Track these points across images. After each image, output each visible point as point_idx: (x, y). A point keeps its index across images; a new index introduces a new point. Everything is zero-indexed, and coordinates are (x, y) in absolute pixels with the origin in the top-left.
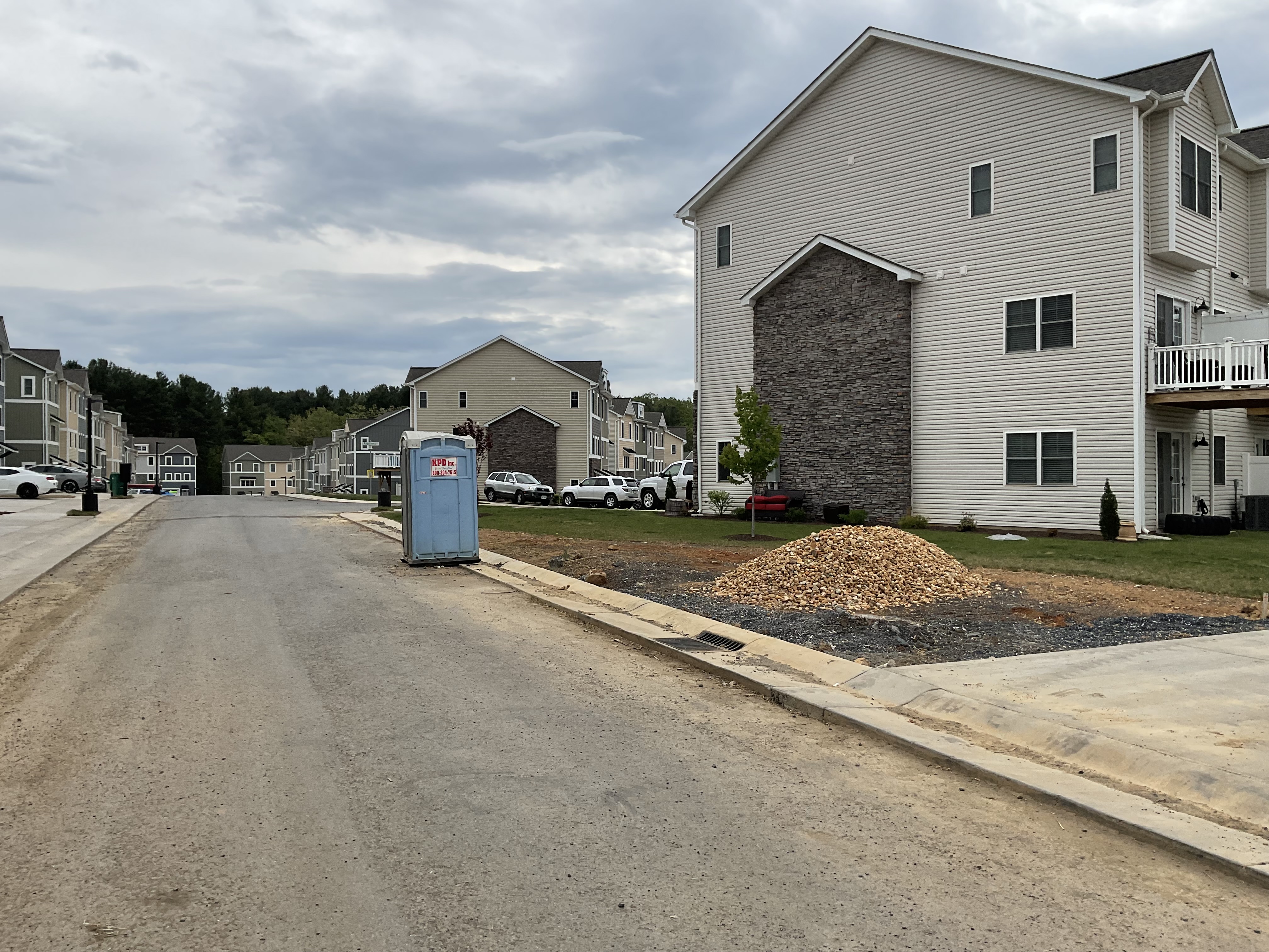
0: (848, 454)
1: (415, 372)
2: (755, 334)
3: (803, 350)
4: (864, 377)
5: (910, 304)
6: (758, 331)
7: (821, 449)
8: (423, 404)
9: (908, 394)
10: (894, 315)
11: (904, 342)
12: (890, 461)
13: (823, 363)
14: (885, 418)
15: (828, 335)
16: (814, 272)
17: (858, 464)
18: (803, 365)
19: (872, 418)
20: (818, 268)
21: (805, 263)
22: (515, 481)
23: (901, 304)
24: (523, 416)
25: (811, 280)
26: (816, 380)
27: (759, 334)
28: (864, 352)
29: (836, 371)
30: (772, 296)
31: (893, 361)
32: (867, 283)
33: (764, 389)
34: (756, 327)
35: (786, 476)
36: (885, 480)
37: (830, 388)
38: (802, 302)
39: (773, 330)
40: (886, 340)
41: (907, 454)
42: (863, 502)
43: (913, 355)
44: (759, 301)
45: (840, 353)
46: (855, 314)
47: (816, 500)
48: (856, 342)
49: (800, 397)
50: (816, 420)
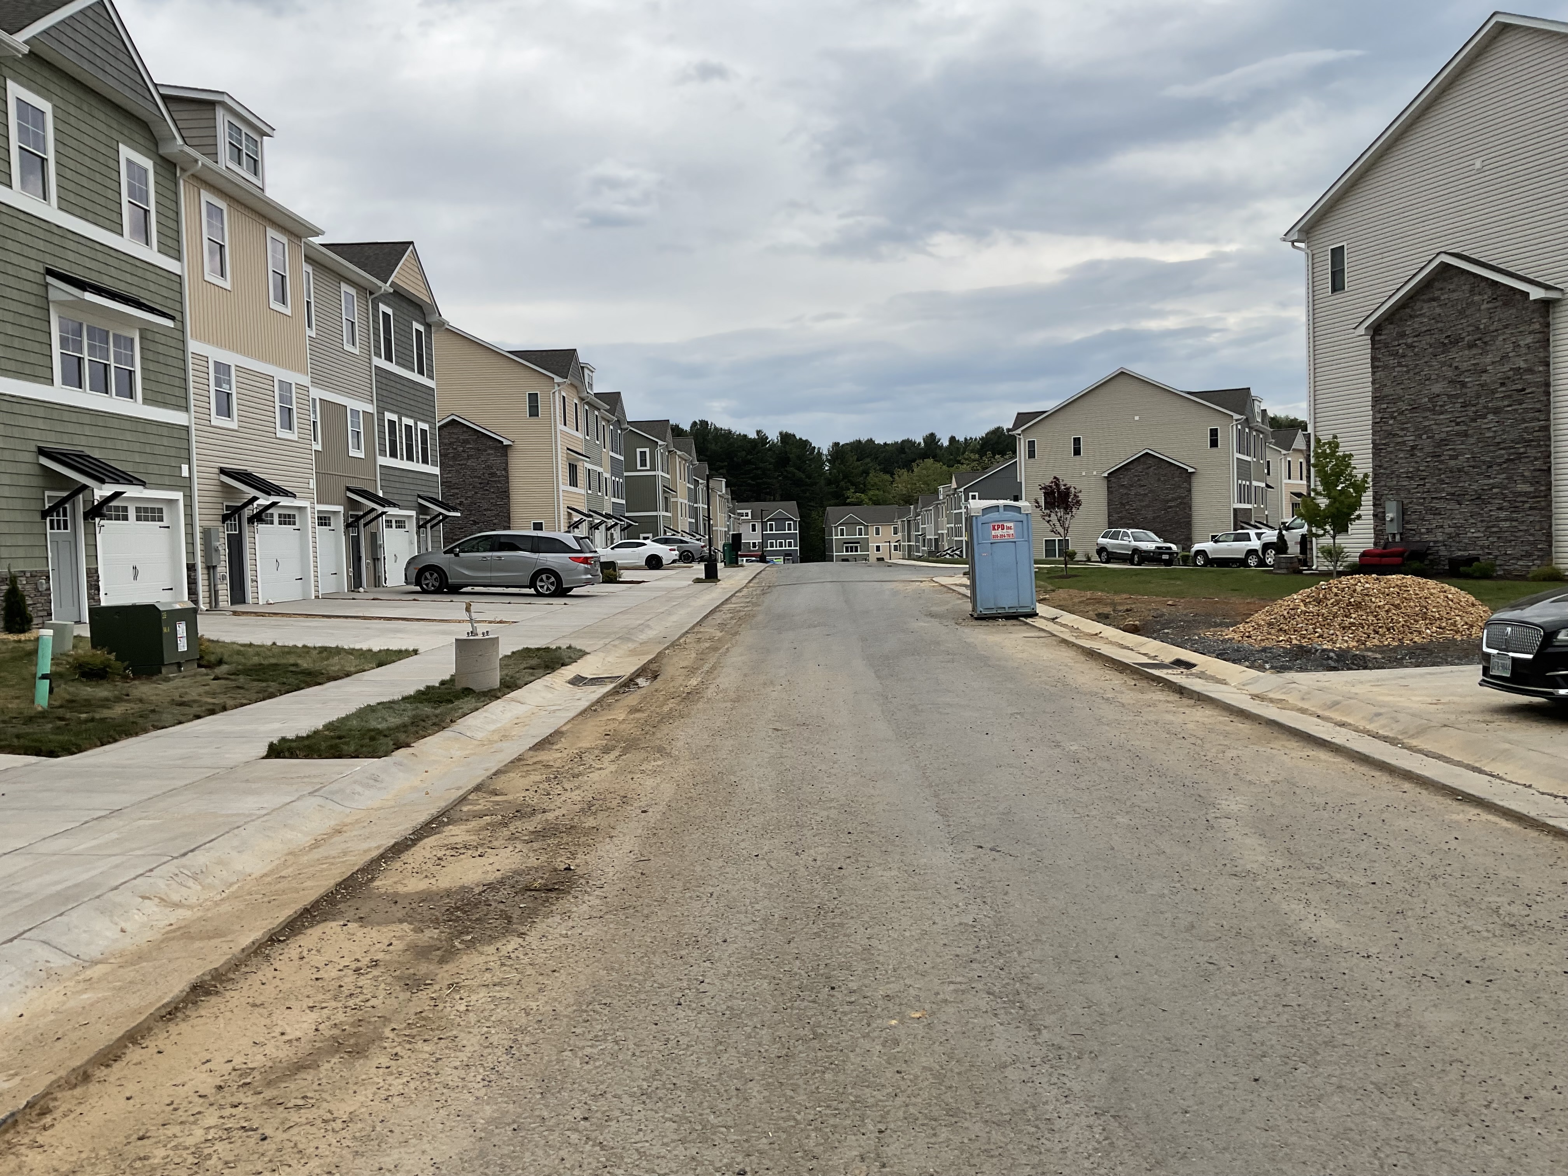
0: (1478, 498)
1: (1022, 419)
2: (1373, 367)
3: (1426, 383)
4: (1496, 411)
5: (1548, 325)
6: (1377, 364)
7: (1448, 494)
8: (1032, 454)
9: (1547, 428)
10: (1529, 340)
11: (1541, 369)
12: (1527, 506)
13: (1449, 396)
14: (1519, 456)
15: (1455, 364)
17: (1490, 510)
18: (1426, 400)
19: (1506, 457)
20: (1442, 289)
21: (1427, 285)
22: (1131, 539)
23: (1537, 326)
24: (1150, 461)
25: (1435, 304)
26: (1442, 417)
27: (1378, 367)
28: (1495, 382)
29: (1464, 405)
30: (1391, 323)
32: (1497, 304)
33: (1384, 428)
34: (1373, 359)
35: (1409, 526)
36: (1521, 528)
37: (1458, 424)
38: (1425, 329)
39: (1392, 362)
40: (1520, 368)
41: (1546, 496)
42: (1496, 553)
43: (1552, 383)
44: (1376, 330)
45: (1469, 385)
46: (1485, 340)
47: (1443, 551)
48: (1485, 371)
49: (1424, 437)
50: (1441, 462)
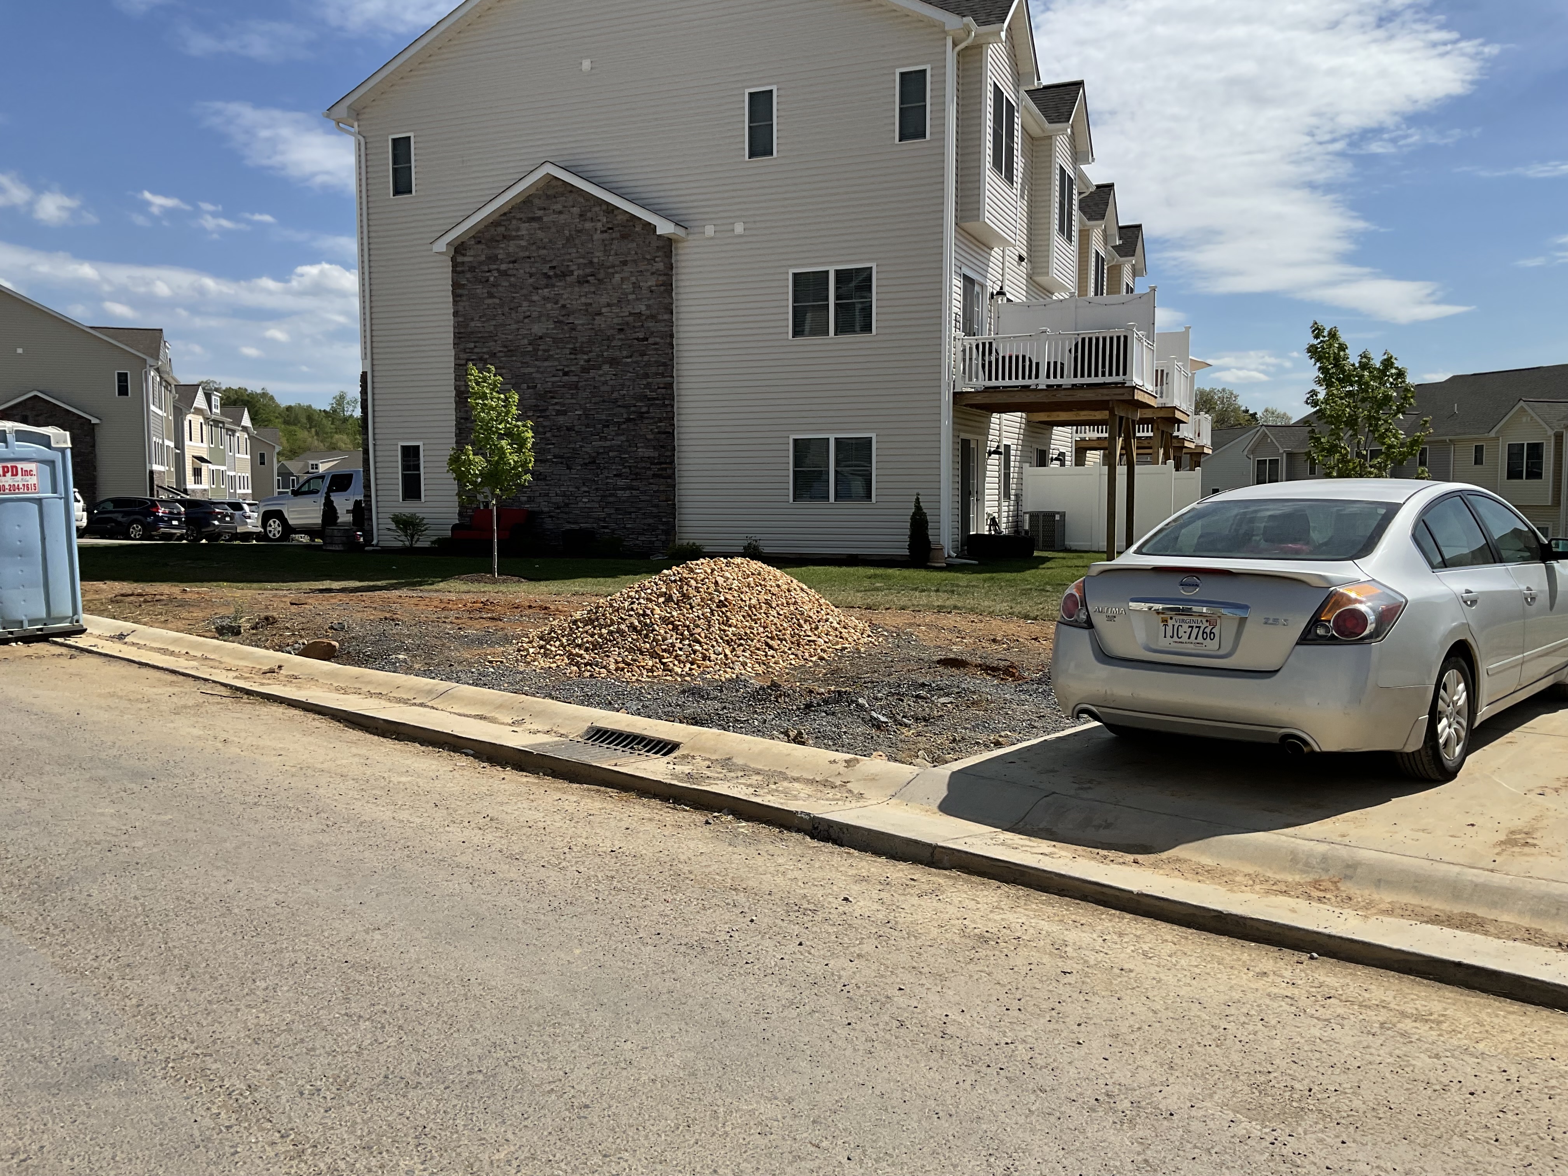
0: (592, 463)
2: (455, 295)
4: (613, 362)
5: (671, 267)
6: (460, 291)
9: (670, 386)
10: (652, 282)
11: (664, 317)
12: (649, 473)
13: (555, 340)
14: (641, 416)
17: (607, 478)
18: (526, 341)
19: (625, 416)
20: (545, 209)
21: (528, 201)
23: (660, 266)
26: (546, 364)
27: (461, 296)
28: (612, 328)
29: (574, 351)
30: (479, 243)
31: (651, 340)
32: (614, 235)
34: (456, 285)
36: (643, 498)
38: (523, 254)
39: (481, 291)
40: (641, 314)
41: (669, 463)
43: (675, 336)
44: (458, 248)
45: (579, 328)
46: (599, 276)
47: (549, 524)
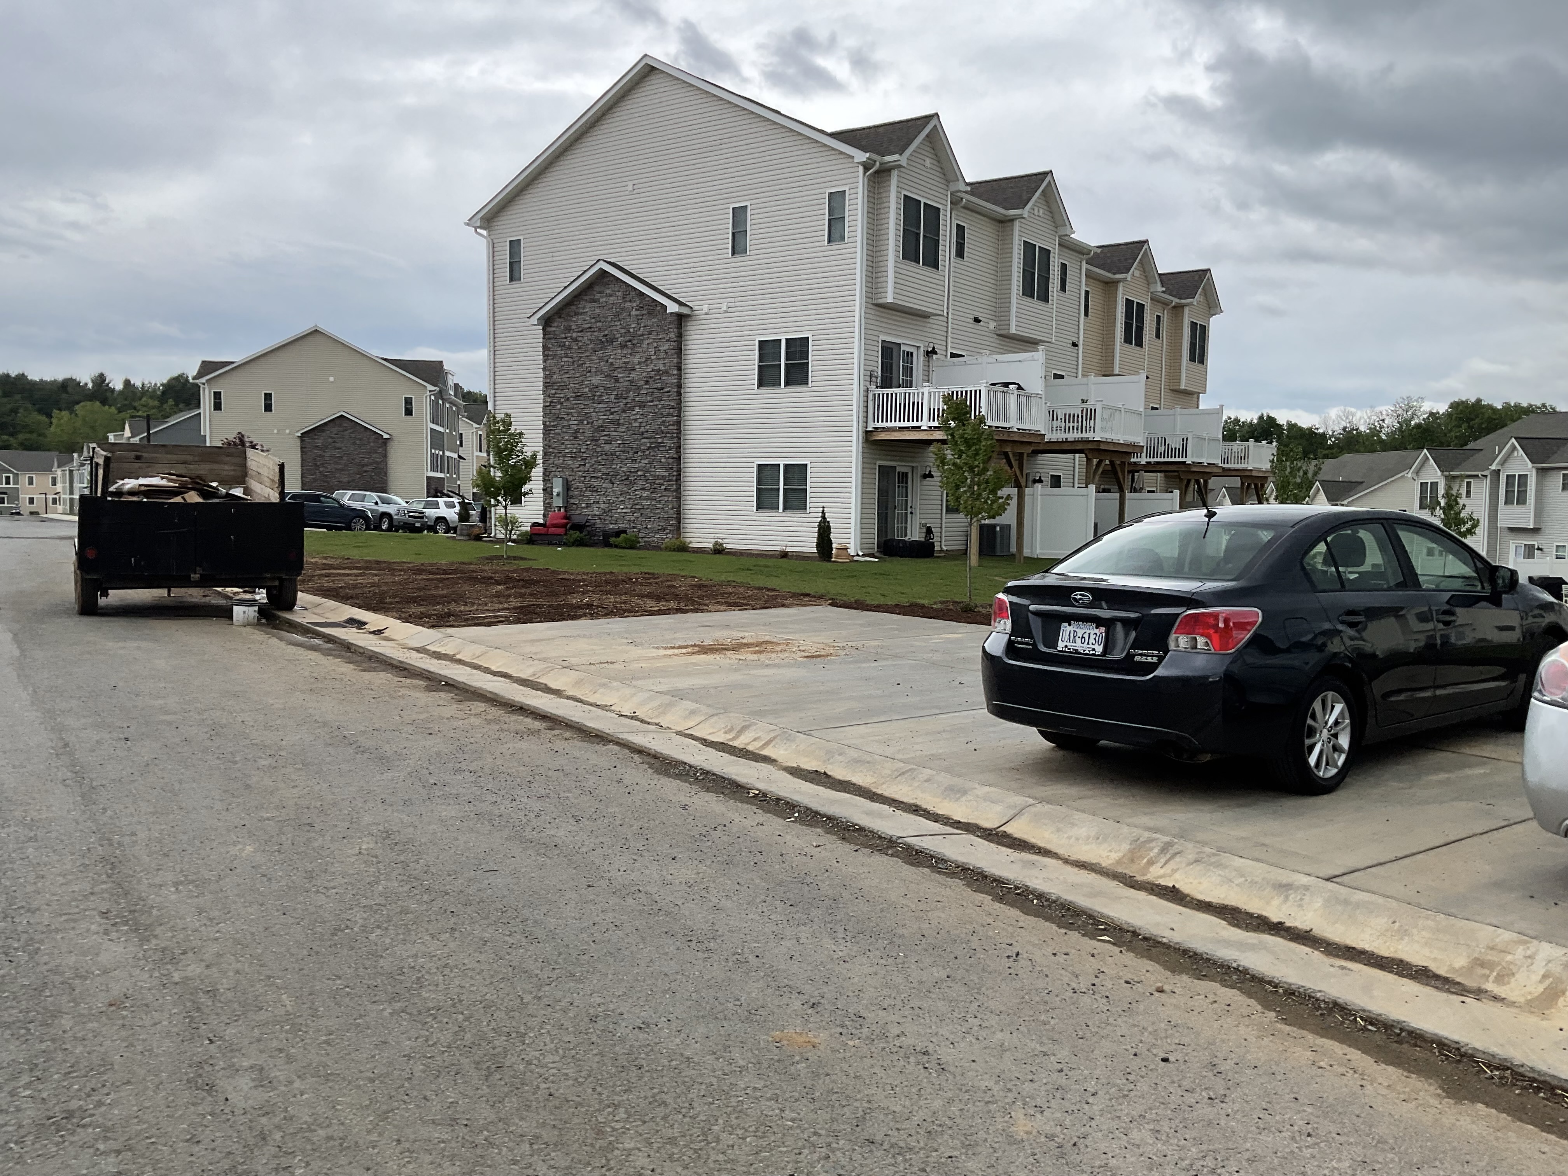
2: (544, 355)
3: (588, 374)
4: (642, 406)
5: (680, 336)
6: (547, 352)
7: (603, 474)
8: (218, 407)
9: (679, 423)
10: (667, 346)
11: (676, 372)
12: (663, 487)
14: (659, 445)
15: (610, 361)
16: (598, 296)
17: (636, 490)
18: (587, 389)
21: (588, 288)
24: (345, 424)
27: (548, 356)
31: (666, 390)
32: (644, 312)
33: (553, 411)
34: (545, 348)
35: (572, 501)
36: (658, 506)
39: (561, 352)
41: (677, 480)
42: (639, 526)
43: (684, 385)
47: (598, 524)
48: (634, 370)
49: (585, 422)
50: (599, 446)
